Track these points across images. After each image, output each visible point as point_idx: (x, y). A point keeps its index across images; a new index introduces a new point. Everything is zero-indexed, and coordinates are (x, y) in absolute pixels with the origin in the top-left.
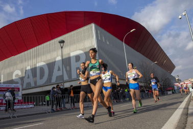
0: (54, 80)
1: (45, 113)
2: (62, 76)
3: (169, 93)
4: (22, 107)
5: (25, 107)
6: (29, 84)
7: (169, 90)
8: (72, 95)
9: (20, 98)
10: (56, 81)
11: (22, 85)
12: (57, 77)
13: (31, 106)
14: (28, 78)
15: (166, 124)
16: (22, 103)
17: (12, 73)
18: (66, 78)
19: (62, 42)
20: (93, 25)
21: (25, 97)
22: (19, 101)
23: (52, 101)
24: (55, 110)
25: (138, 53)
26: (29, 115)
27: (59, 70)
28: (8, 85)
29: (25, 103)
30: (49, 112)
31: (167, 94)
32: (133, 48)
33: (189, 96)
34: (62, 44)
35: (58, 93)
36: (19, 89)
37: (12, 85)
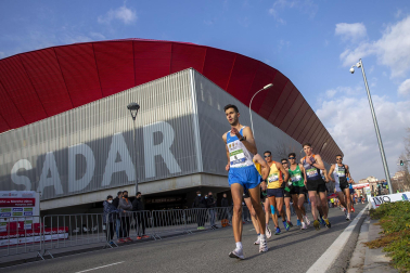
0: (106, 181)
6: (50, 189)
9: (37, 220)
10: (112, 183)
12: (114, 175)
14: (49, 175)
20: (190, 72)
25: (276, 129)
27: (118, 160)
28: (8, 193)
37: (19, 194)
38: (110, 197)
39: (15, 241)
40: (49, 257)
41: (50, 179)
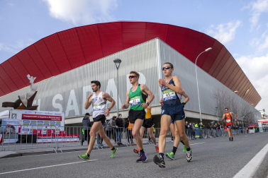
3: (251, 131)
4: (64, 140)
5: (68, 140)
6: (72, 112)
7: (252, 128)
9: (62, 129)
13: (75, 140)
14: (72, 104)
16: (64, 135)
17: (52, 98)
19: (118, 61)
20: (157, 41)
21: (68, 129)
22: (60, 132)
25: (214, 79)
28: (47, 112)
29: (68, 135)
31: (248, 133)
32: (208, 72)
34: (118, 64)
36: (61, 117)
37: (53, 113)
39: (50, 140)
40: (60, 151)
41: (73, 106)
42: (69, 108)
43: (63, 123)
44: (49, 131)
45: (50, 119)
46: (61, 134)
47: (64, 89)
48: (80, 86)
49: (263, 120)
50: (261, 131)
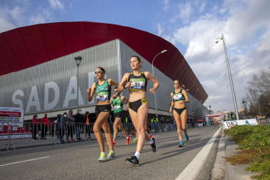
0: (66, 104)
1: (53, 144)
2: (77, 101)
3: (200, 125)
4: (23, 136)
5: (27, 136)
6: (33, 108)
7: (200, 122)
8: (88, 123)
9: (21, 125)
10: (69, 106)
11: (25, 109)
12: (70, 101)
14: (33, 100)
15: (194, 160)
16: (22, 131)
17: (12, 93)
18: (81, 102)
20: (118, 42)
21: (27, 124)
22: (19, 128)
23: (63, 130)
24: (65, 141)
25: (168, 78)
26: (32, 147)
27: (73, 92)
29: (27, 131)
30: (58, 144)
31: (197, 126)
33: (220, 129)
34: (78, 61)
35: (71, 121)
36: (20, 113)
37: (12, 109)
38: (65, 113)
39: (6, 137)
41: (34, 102)
42: (30, 104)
43: (21, 119)
44: (5, 128)
45: (7, 115)
46: (20, 130)
47: (25, 85)
48: (42, 83)
49: (209, 115)
50: (208, 124)
